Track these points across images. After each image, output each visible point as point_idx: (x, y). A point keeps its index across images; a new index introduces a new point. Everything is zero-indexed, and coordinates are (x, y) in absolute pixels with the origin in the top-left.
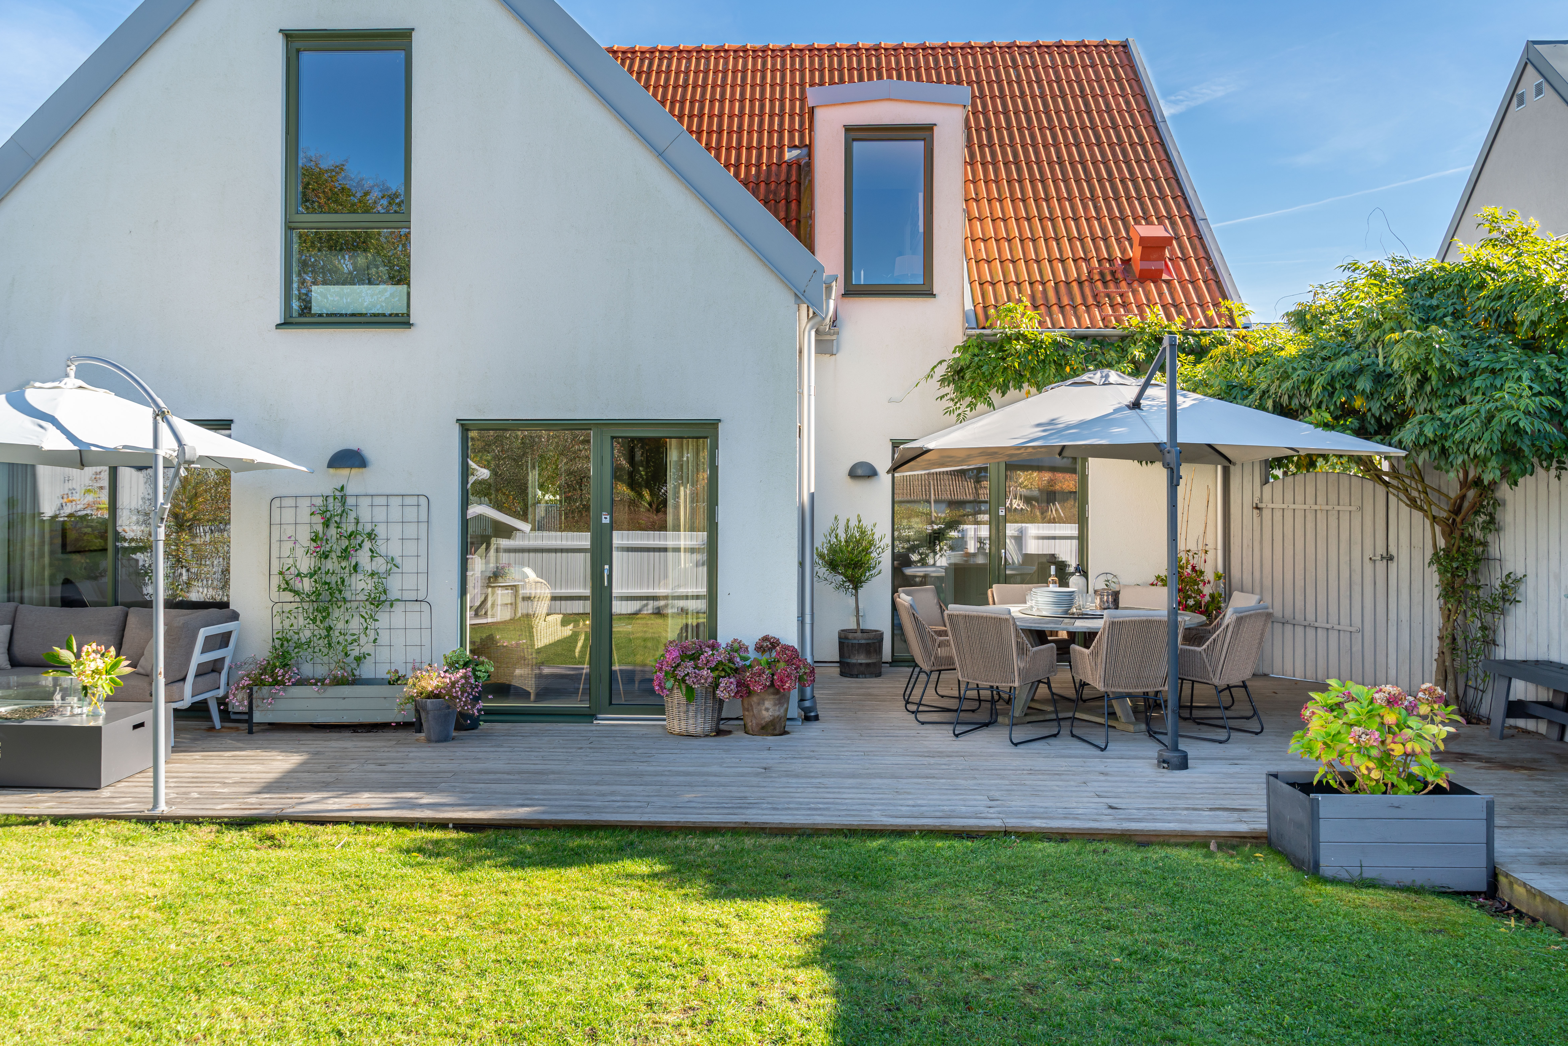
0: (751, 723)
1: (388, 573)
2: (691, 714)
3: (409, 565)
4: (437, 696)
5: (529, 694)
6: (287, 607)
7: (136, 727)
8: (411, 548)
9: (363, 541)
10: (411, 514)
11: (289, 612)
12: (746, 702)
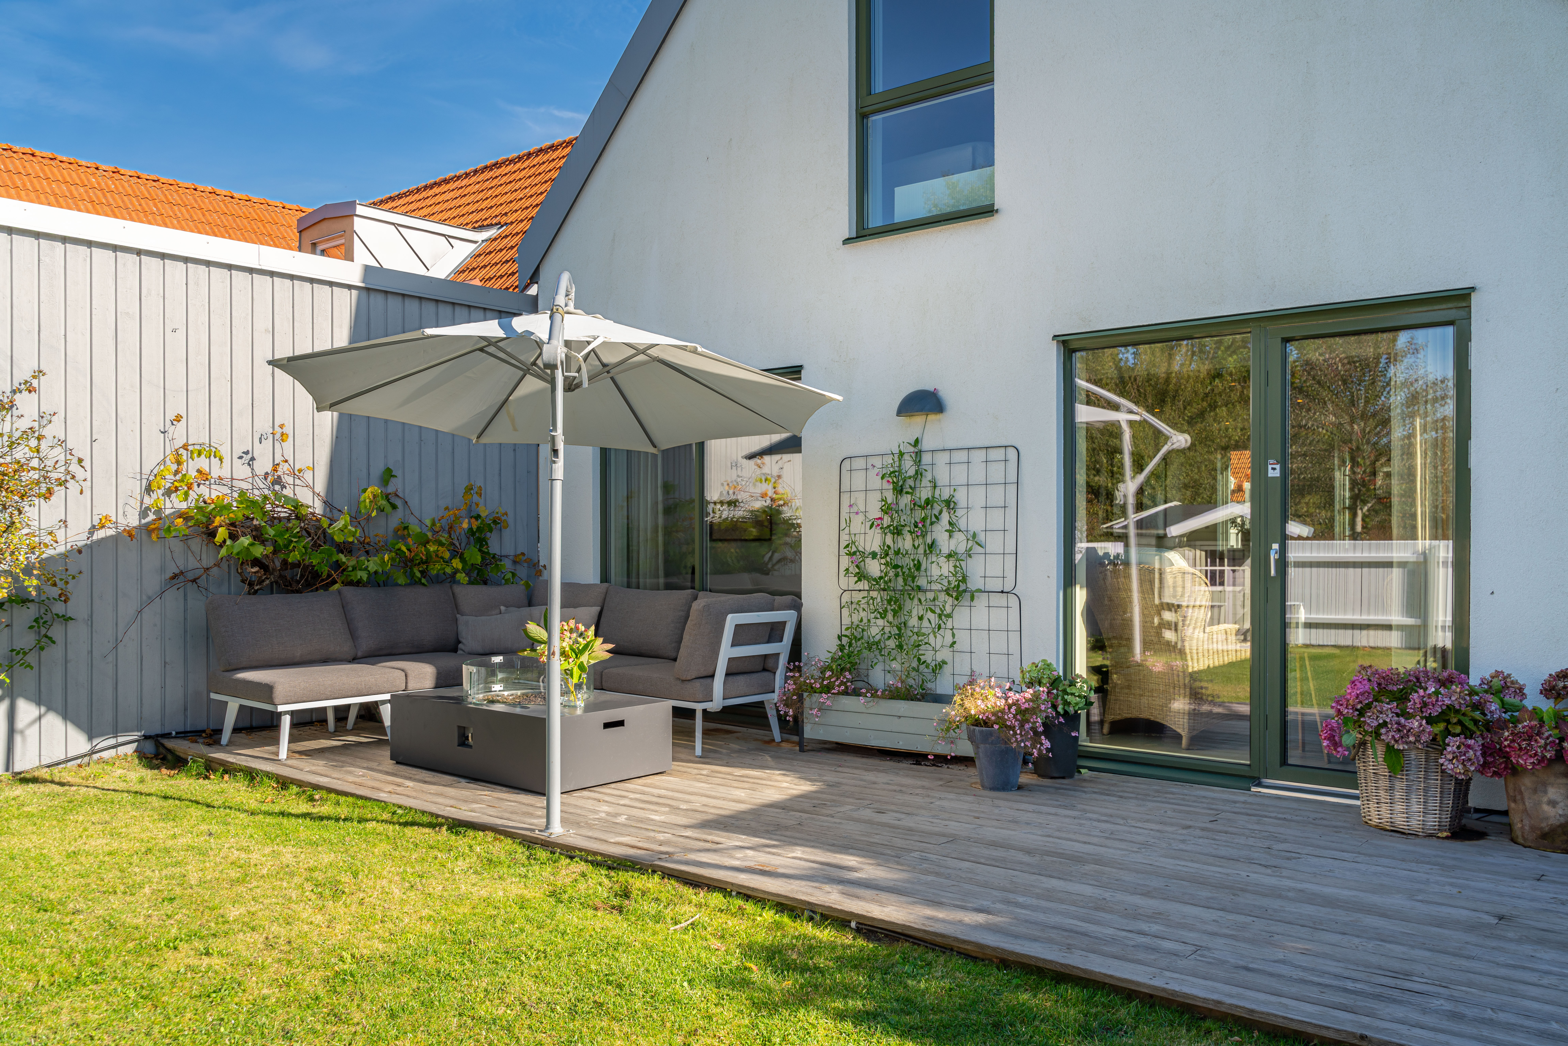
0: (1520, 823)
1: (969, 554)
2: (1398, 795)
3: (994, 543)
4: (986, 723)
5: (1179, 737)
6: (857, 596)
7: (607, 725)
8: (996, 519)
9: (941, 512)
10: (997, 472)
11: (858, 603)
12: (1511, 786)
